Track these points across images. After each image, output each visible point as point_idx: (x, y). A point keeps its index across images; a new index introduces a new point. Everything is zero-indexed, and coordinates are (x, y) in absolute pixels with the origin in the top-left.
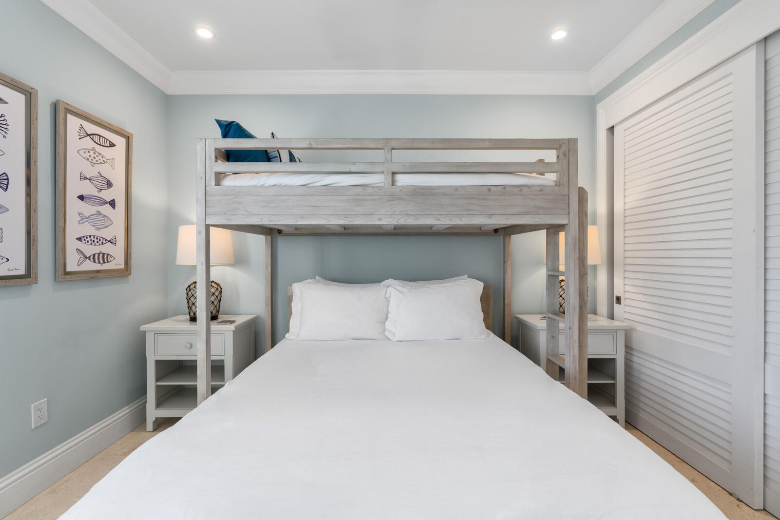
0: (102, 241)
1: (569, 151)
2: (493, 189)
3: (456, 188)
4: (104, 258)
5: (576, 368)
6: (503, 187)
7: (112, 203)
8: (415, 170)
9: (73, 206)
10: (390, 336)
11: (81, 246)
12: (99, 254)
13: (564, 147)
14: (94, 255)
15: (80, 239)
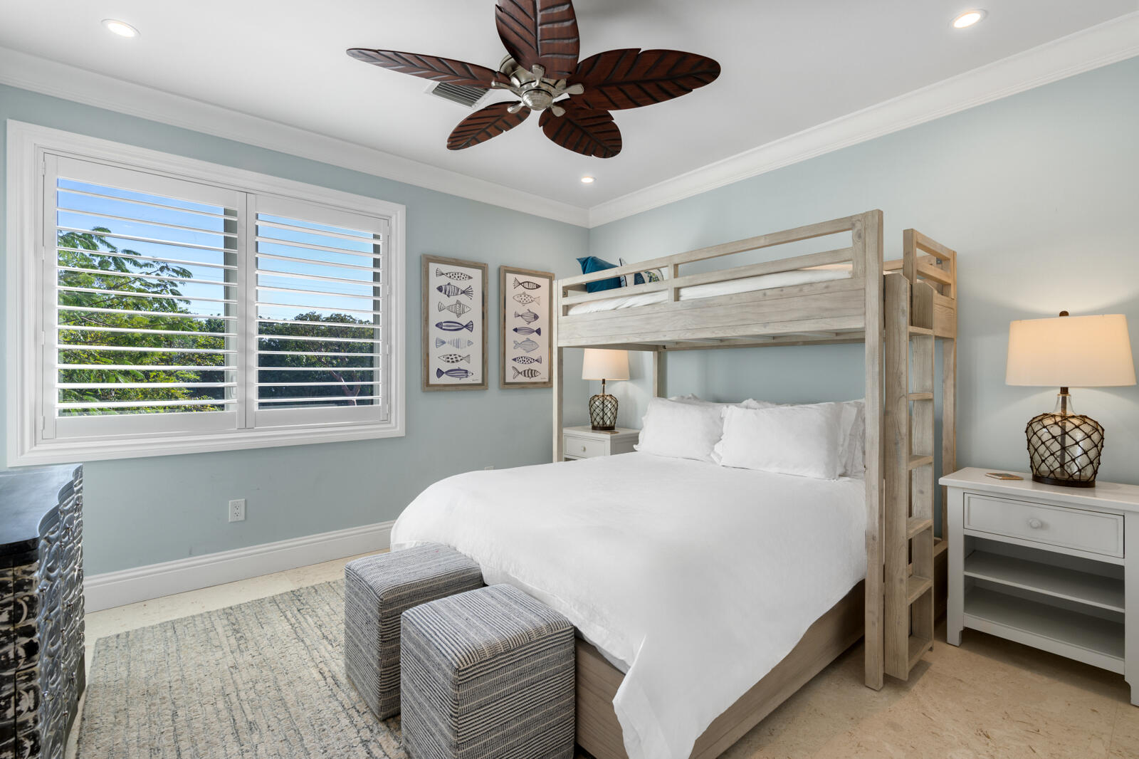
0: (531, 360)
1: (865, 229)
2: (768, 293)
3: (730, 296)
4: (532, 373)
5: (874, 523)
6: (780, 289)
7: (538, 331)
8: (694, 283)
9: (511, 336)
10: (716, 459)
11: (516, 364)
12: (528, 370)
13: (858, 226)
14: (525, 371)
15: (515, 360)
